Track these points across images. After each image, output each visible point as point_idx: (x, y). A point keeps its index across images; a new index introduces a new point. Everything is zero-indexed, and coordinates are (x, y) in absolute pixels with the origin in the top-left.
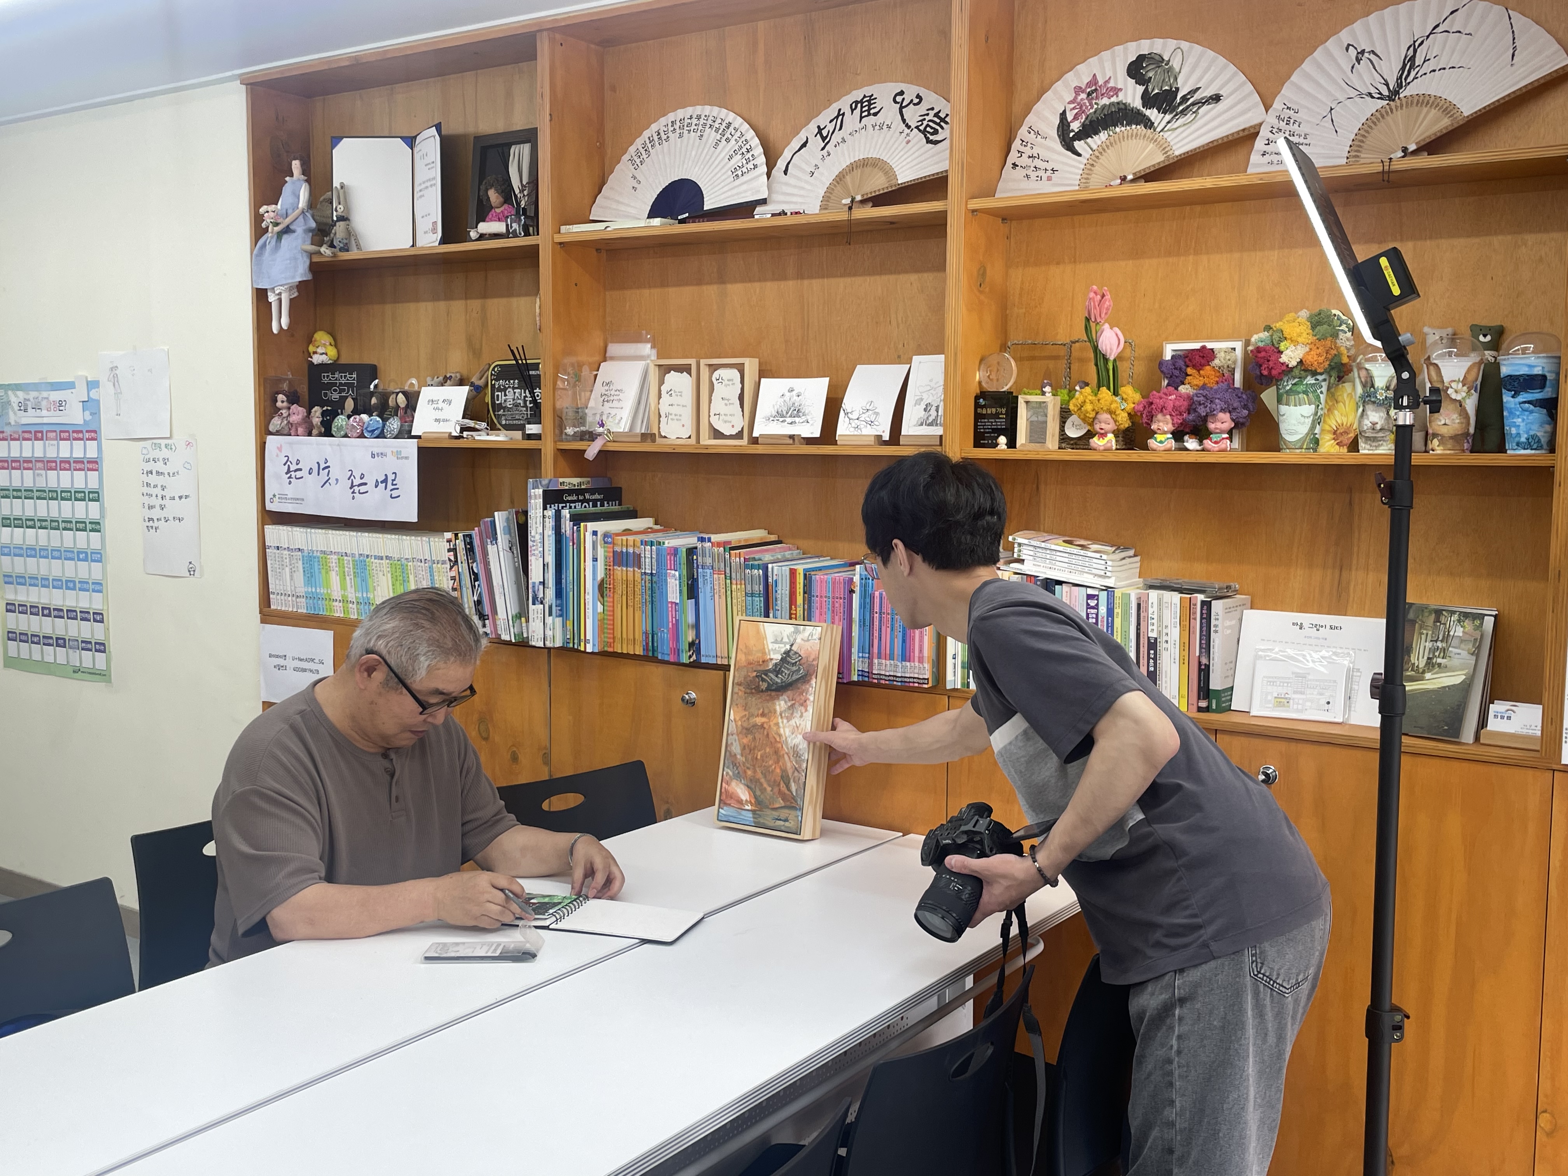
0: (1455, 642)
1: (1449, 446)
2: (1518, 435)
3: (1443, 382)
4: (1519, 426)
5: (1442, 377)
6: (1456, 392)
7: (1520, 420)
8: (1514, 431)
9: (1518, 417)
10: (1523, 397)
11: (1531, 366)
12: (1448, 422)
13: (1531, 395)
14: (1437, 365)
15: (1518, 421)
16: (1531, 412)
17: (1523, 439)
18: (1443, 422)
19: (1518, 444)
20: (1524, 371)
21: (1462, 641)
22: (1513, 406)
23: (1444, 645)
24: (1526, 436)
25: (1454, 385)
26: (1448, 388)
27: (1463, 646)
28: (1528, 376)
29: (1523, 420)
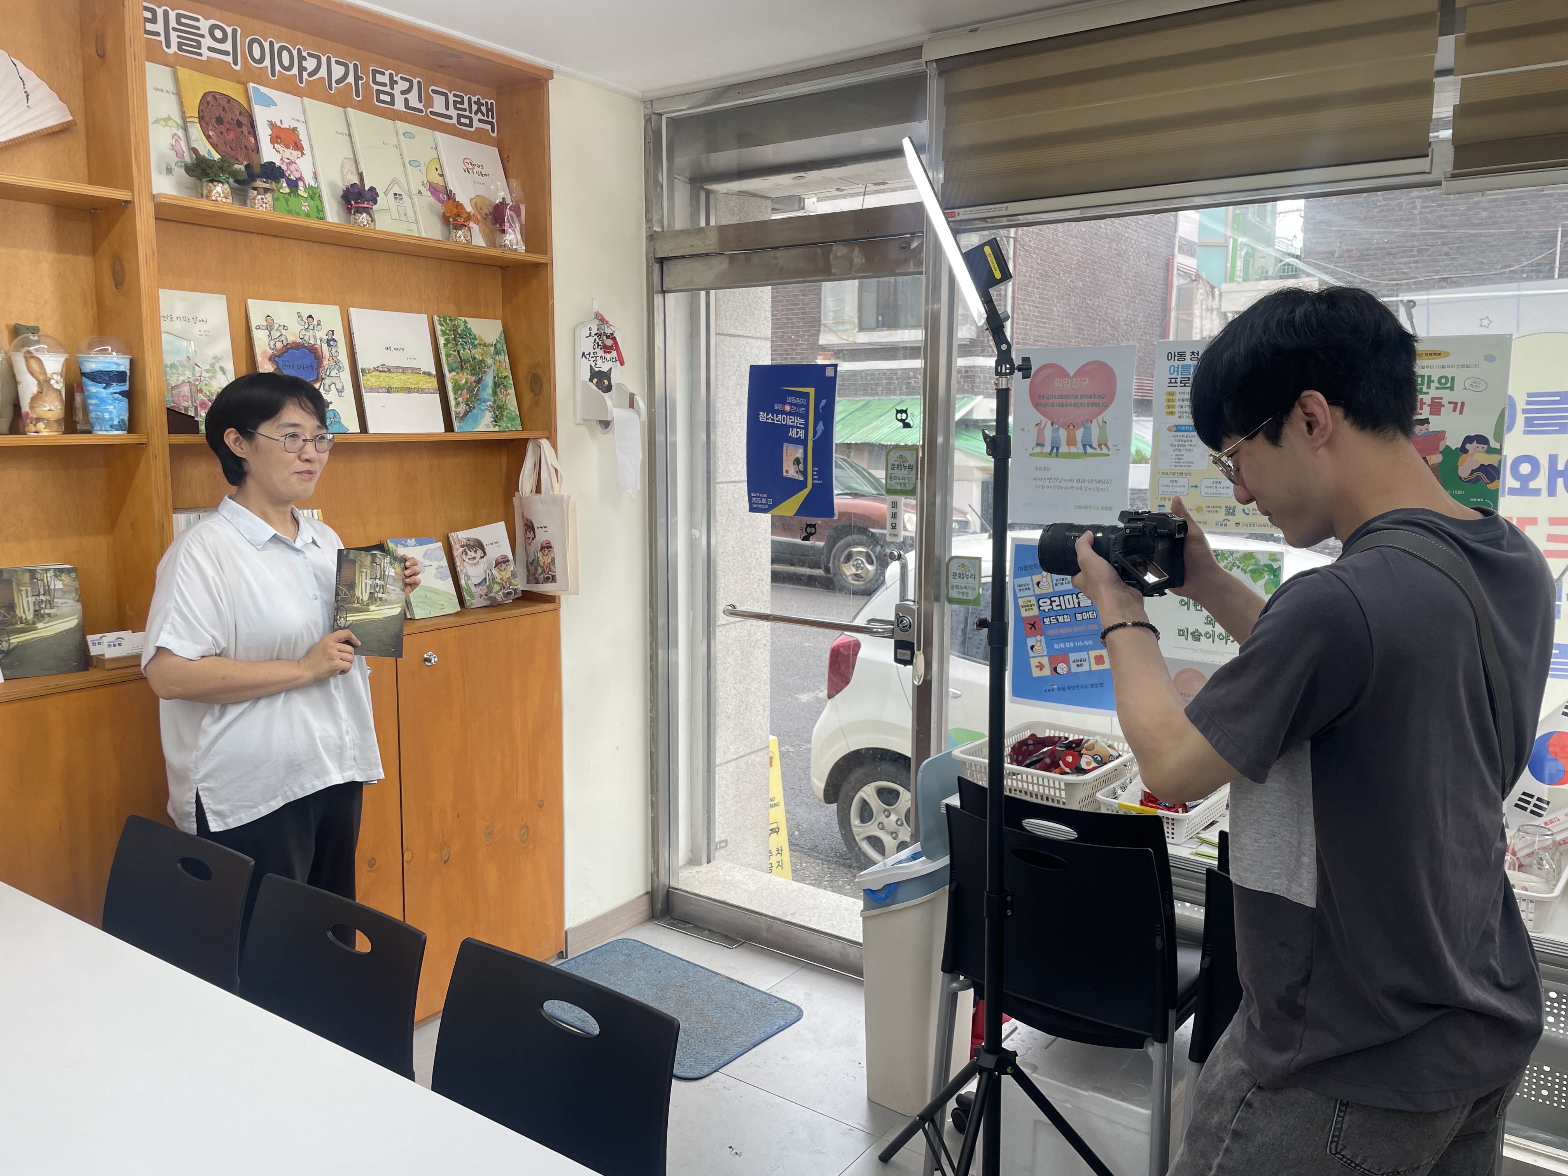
0: (58, 594)
1: (55, 429)
2: (112, 419)
3: (45, 373)
4: (112, 412)
5: (44, 369)
6: (57, 382)
7: (112, 407)
8: (107, 416)
9: (111, 404)
10: (113, 389)
11: (118, 364)
12: (52, 408)
13: (120, 387)
14: (39, 359)
15: (111, 408)
16: (120, 401)
17: (116, 423)
18: (48, 408)
19: (112, 426)
20: (114, 368)
21: (64, 592)
22: (105, 396)
23: (48, 598)
24: (118, 420)
25: (55, 376)
26: (50, 379)
27: (66, 596)
28: (117, 372)
29: (115, 407)
